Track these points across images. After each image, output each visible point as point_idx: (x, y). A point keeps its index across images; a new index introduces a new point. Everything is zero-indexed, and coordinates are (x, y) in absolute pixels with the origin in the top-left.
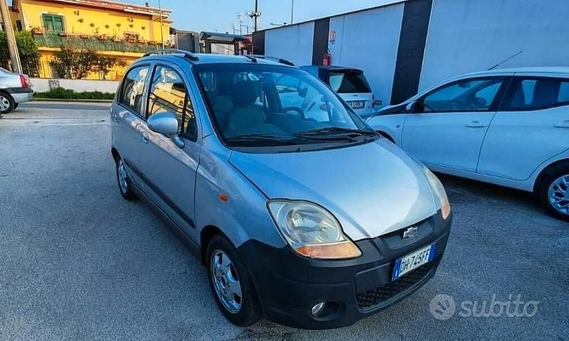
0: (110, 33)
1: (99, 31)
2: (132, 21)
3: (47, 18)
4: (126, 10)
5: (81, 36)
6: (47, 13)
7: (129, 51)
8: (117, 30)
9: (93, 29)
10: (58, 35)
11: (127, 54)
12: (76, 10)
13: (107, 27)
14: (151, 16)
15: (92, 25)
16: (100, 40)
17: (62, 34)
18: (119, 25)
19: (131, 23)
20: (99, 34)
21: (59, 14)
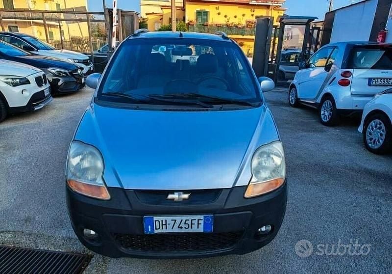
0: (236, 21)
1: (229, 20)
2: (254, 11)
3: (199, 13)
4: (250, 3)
5: (216, 25)
6: (199, 10)
7: (247, 35)
8: (241, 19)
9: (226, 19)
10: (203, 25)
11: (245, 37)
12: (217, 6)
13: (235, 17)
14: (269, 6)
15: (226, 16)
16: (229, 27)
17: (205, 24)
18: (244, 15)
19: (253, 13)
20: (229, 23)
21: (206, 10)
